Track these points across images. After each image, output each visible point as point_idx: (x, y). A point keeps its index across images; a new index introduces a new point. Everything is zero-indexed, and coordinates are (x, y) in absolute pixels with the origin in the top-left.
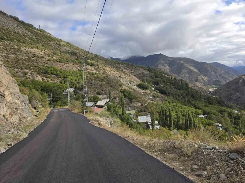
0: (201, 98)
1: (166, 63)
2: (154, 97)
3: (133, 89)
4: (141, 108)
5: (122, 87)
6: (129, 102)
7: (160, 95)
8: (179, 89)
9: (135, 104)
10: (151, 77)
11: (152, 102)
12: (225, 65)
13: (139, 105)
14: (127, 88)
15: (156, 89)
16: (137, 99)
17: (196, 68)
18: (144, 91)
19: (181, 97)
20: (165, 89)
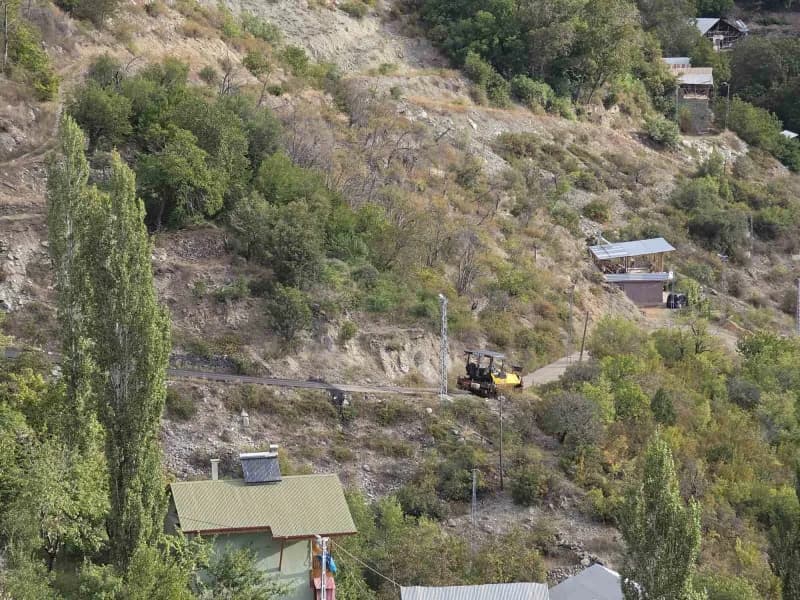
2: (706, 233)
4: (468, 433)
5: (121, 36)
6: (237, 315)
9: (354, 356)
11: (658, 319)
13: (415, 380)
14: (212, 51)
16: (382, 265)
18: (524, 122)
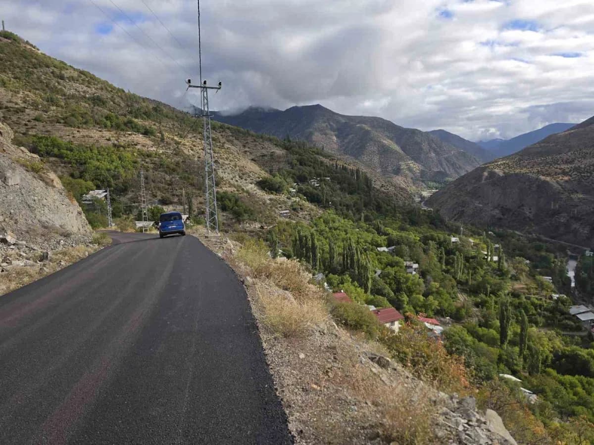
0: (395, 211)
1: (332, 129)
3: (247, 192)
7: (307, 204)
8: (351, 193)
10: (291, 163)
12: (461, 137)
15: (300, 191)
17: (397, 143)
19: (352, 210)
20: (320, 194)
